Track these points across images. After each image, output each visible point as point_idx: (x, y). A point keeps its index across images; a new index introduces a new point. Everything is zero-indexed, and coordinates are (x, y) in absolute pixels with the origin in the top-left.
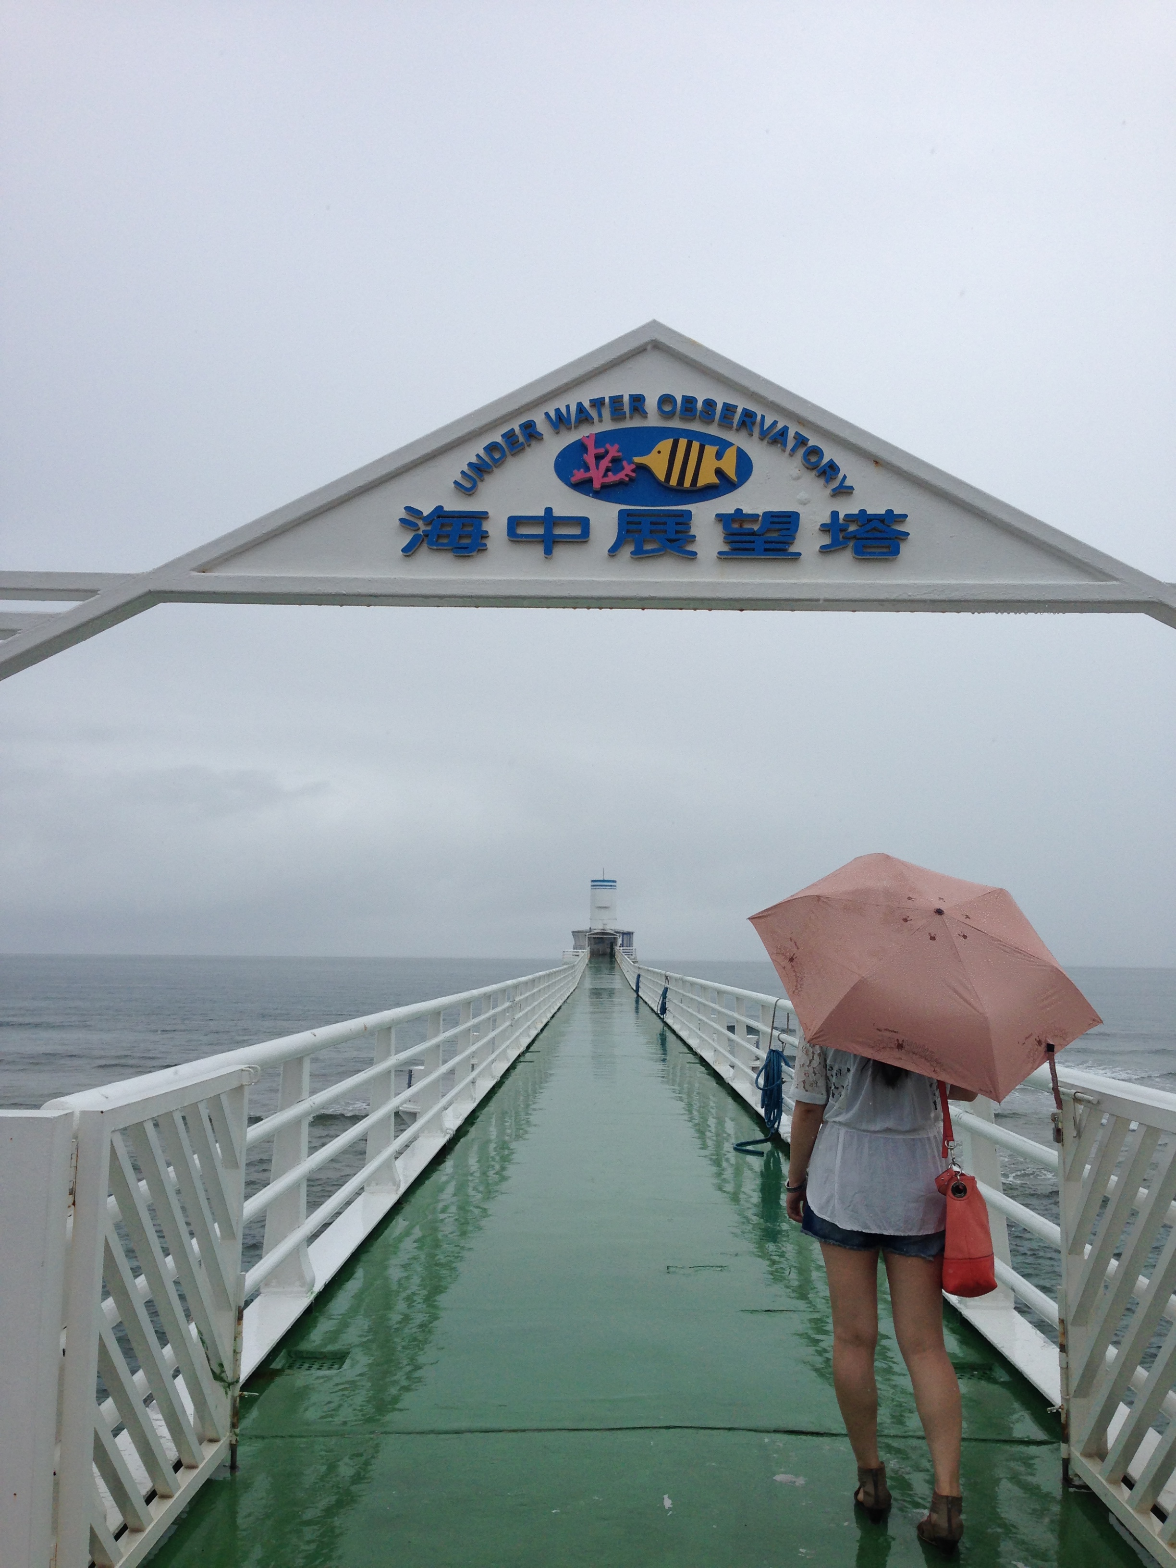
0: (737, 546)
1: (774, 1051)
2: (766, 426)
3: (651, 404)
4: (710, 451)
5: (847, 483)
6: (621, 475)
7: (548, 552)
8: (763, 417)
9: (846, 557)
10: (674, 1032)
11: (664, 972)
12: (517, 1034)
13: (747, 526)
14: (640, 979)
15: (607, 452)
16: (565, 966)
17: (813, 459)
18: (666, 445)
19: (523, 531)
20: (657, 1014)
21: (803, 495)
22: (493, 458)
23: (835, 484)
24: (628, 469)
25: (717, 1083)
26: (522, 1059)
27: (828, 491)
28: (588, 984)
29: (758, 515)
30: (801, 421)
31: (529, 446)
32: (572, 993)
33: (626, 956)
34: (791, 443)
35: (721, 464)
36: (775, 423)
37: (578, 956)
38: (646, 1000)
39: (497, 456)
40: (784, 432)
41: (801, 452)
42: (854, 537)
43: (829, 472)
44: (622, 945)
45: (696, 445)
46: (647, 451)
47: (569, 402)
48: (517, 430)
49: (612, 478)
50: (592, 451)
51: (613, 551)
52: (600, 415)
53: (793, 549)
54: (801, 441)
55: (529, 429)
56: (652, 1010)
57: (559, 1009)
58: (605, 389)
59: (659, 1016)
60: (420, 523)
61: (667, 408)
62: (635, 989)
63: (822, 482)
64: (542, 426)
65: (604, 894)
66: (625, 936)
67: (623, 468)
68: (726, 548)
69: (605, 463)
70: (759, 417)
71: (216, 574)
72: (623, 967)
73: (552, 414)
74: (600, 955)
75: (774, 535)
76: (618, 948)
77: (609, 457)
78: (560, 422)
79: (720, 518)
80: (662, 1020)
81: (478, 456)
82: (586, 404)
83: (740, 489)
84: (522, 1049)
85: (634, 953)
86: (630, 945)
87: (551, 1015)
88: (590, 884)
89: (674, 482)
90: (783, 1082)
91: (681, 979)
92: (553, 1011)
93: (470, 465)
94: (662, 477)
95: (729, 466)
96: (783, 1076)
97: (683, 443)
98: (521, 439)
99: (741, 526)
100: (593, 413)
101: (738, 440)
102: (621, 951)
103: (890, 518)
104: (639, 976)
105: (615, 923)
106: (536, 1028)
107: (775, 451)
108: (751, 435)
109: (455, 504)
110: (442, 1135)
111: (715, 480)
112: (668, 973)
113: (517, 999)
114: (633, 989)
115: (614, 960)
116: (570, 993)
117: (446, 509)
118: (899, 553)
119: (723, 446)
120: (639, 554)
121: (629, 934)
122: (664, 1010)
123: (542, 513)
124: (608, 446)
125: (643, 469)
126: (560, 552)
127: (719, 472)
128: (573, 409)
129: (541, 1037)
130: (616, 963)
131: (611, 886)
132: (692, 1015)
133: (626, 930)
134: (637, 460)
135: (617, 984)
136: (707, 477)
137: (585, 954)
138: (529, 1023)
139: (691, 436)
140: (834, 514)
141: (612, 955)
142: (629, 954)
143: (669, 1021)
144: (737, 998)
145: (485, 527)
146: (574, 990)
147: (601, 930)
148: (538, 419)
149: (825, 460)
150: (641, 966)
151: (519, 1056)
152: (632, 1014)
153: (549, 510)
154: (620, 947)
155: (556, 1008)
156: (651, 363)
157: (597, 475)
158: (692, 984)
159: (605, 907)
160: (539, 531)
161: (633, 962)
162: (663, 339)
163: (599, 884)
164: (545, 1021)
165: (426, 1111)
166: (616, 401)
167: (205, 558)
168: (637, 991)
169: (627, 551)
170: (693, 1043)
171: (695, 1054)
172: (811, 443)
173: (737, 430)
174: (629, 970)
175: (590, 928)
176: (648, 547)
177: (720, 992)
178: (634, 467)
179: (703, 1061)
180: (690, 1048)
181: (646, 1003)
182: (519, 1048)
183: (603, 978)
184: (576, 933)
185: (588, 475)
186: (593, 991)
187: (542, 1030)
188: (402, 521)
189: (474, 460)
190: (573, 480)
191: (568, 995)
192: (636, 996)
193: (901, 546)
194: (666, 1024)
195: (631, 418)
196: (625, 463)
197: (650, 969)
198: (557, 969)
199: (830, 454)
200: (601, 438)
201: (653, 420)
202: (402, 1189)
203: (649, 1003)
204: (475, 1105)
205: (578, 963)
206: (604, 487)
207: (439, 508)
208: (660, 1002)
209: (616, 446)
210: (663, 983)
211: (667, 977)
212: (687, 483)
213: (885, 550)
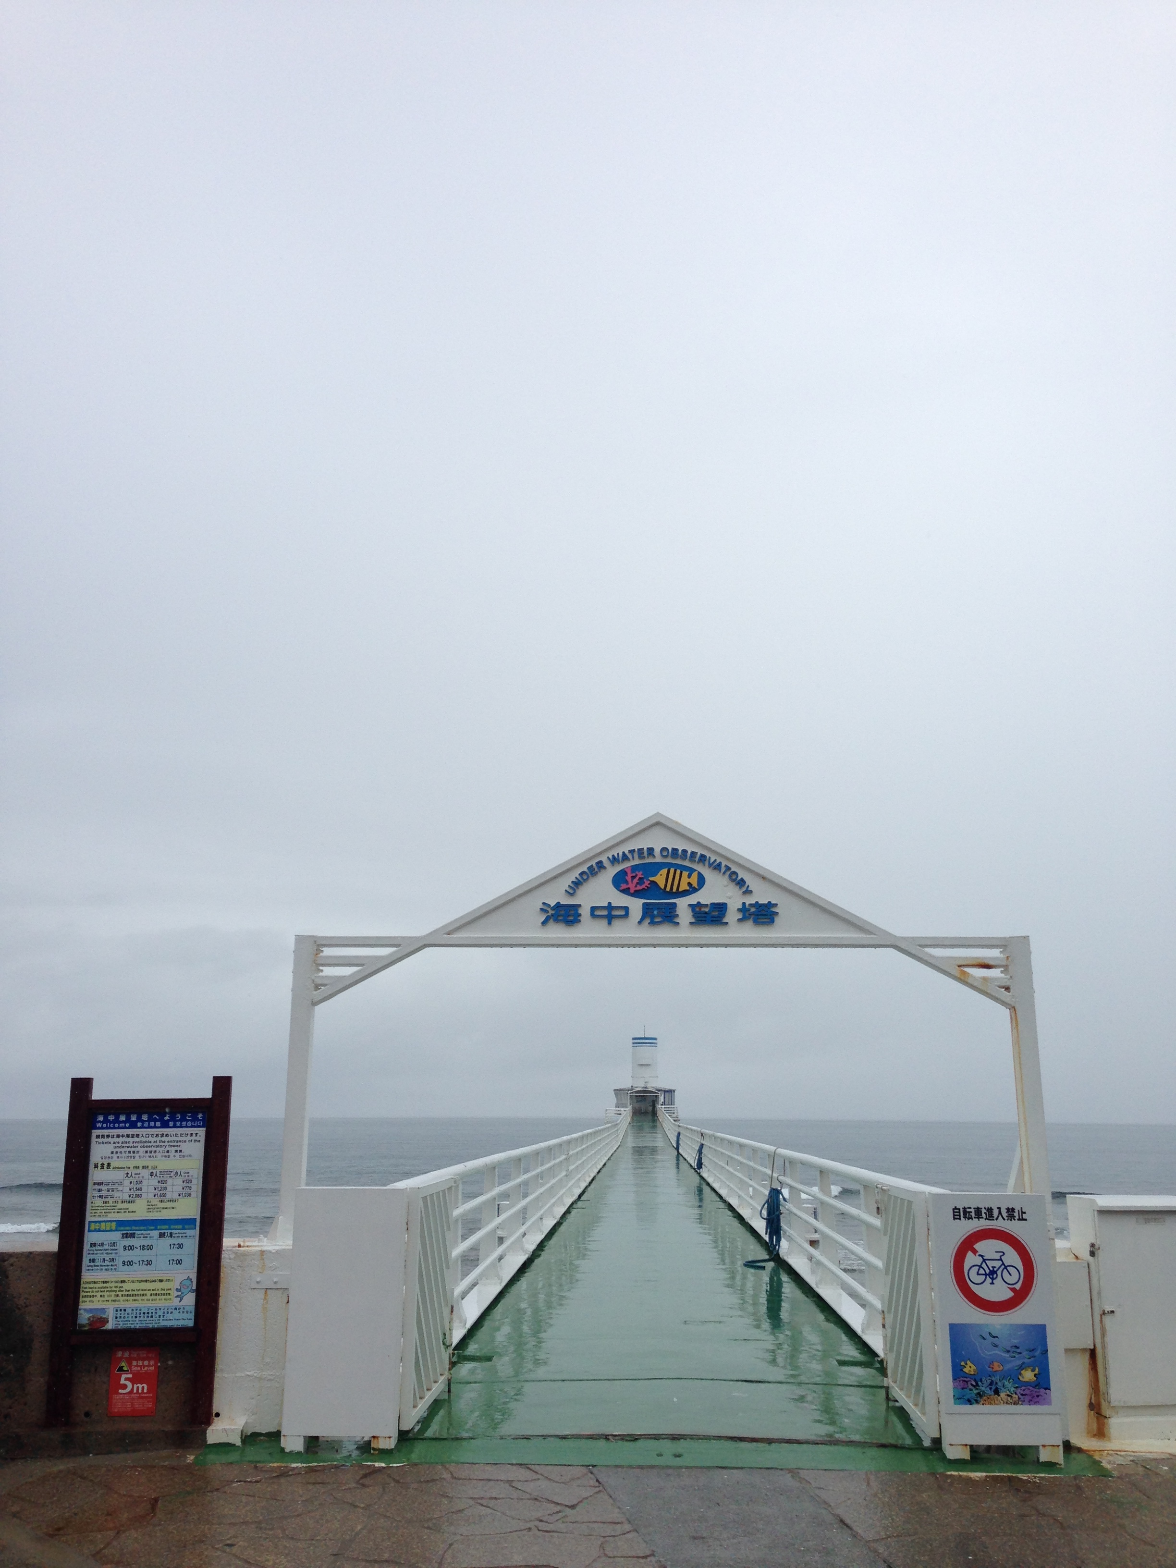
0: (699, 919)
1: (774, 1189)
2: (712, 861)
3: (657, 851)
4: (685, 874)
5: (749, 889)
6: (643, 886)
7: (610, 923)
8: (710, 857)
9: (750, 923)
10: (708, 1184)
11: (699, 1129)
12: (570, 1185)
13: (703, 909)
14: (680, 1137)
15: (637, 875)
16: (608, 1125)
17: (734, 877)
18: (664, 872)
19: (598, 913)
20: (694, 1169)
21: (729, 894)
22: (582, 878)
23: (744, 889)
24: (647, 883)
25: (740, 1223)
26: (574, 1206)
27: (741, 892)
28: (630, 1142)
29: (708, 905)
30: (728, 859)
31: (600, 871)
32: (615, 1151)
33: (667, 1115)
34: (723, 869)
35: (690, 880)
36: (715, 860)
37: (620, 1114)
38: (686, 1157)
39: (585, 877)
40: (720, 864)
41: (728, 873)
42: (753, 914)
43: (741, 883)
44: (664, 1103)
45: (678, 872)
46: (655, 875)
47: (619, 851)
48: (594, 865)
49: (639, 888)
50: (630, 875)
51: (640, 922)
52: (633, 858)
53: (725, 920)
54: (728, 868)
55: (600, 865)
56: (691, 1166)
57: (604, 1165)
58: (636, 845)
59: (696, 1171)
60: (549, 909)
61: (665, 853)
62: (675, 1146)
63: (738, 887)
64: (606, 863)
65: (645, 1051)
66: (667, 1094)
67: (644, 883)
68: (693, 920)
69: (635, 881)
70: (708, 857)
71: (455, 936)
72: (664, 1125)
73: (611, 857)
74: (642, 1113)
75: (716, 914)
76: (660, 1106)
77: (637, 878)
78: (614, 860)
79: (690, 905)
80: (699, 1174)
81: (576, 878)
82: (627, 852)
83: (699, 892)
84: (575, 1197)
85: (676, 1112)
86: (672, 1103)
87: (597, 1170)
88: (632, 1041)
89: (668, 889)
90: (781, 1214)
91: (713, 1135)
92: (599, 1167)
93: (572, 882)
94: (663, 888)
95: (694, 880)
96: (781, 1208)
97: (672, 870)
98: (596, 869)
99: (700, 909)
100: (630, 856)
101: (699, 868)
102: (663, 1109)
103: (770, 905)
104: (679, 1134)
105: (657, 1081)
106: (585, 1181)
107: (716, 872)
108: (704, 865)
109: (566, 901)
110: (523, 1253)
111: (688, 888)
112: (703, 1131)
113: (571, 1153)
114: (673, 1147)
115: (656, 1118)
116: (614, 1151)
117: (561, 903)
118: (774, 922)
119: (691, 871)
120: (652, 923)
121: (671, 1092)
122: (700, 1165)
123: (606, 905)
124: (637, 872)
125: (654, 883)
126: (616, 923)
127: (689, 884)
128: (621, 854)
129: (589, 1189)
130: (658, 1122)
131: (652, 1043)
132: (722, 1167)
133: (668, 1087)
134: (651, 879)
135: (660, 1143)
136: (684, 886)
137: (627, 1112)
138: (579, 1176)
139: (677, 866)
140: (744, 904)
141: (654, 1113)
142: (670, 1112)
143: (705, 1175)
144: (753, 1150)
145: (580, 912)
146: (618, 1148)
147: (643, 1087)
148: (604, 858)
149: (739, 878)
150: (680, 1124)
151: (572, 1204)
152: (673, 1170)
153: (610, 903)
154: (662, 1105)
155: (602, 1164)
156: (657, 831)
157: (632, 887)
158: (722, 1139)
159: (647, 1065)
160: (605, 913)
161: (674, 1120)
162: (662, 821)
163: (640, 1041)
164: (592, 1175)
165: (510, 1235)
166: (641, 851)
167: (451, 928)
168: (677, 1149)
169: (648, 921)
170: (723, 1192)
171: (725, 1201)
172: (733, 869)
173: (698, 863)
174: (670, 1128)
175: (632, 1086)
176: (656, 920)
177: (741, 1146)
178: (649, 882)
179: (731, 1208)
180: (720, 1197)
181: (685, 1160)
182: (572, 1196)
183: (645, 1136)
184: (618, 1092)
185: (628, 887)
186: (637, 1149)
187: (590, 1183)
188: (541, 909)
189: (574, 880)
190: (621, 888)
191: (612, 1152)
192: (676, 1153)
193: (775, 919)
194: (702, 1178)
195: (648, 858)
196: (645, 880)
197: (688, 1126)
198: (602, 1127)
199: (741, 874)
200: (634, 868)
201: (658, 859)
202: (504, 1284)
203: (688, 1159)
204: (543, 1236)
205: (621, 1121)
206: (635, 891)
207: (559, 903)
208: (697, 1158)
209: (641, 873)
210: (698, 1139)
211: (702, 1134)
212: (674, 890)
213: (768, 920)
